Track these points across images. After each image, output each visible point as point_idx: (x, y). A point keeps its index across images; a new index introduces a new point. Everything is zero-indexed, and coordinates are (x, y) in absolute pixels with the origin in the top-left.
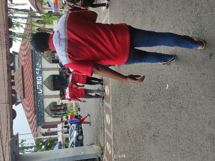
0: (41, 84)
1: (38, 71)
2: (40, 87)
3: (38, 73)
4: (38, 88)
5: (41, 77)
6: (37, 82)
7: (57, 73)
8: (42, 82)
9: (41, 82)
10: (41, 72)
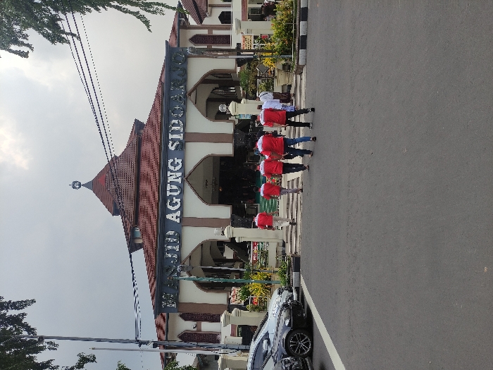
0: (179, 180)
1: (174, 141)
2: (176, 191)
3: (173, 148)
4: (168, 194)
5: (180, 161)
6: (169, 173)
7: (227, 149)
8: (184, 174)
9: (179, 174)
10: (182, 146)
